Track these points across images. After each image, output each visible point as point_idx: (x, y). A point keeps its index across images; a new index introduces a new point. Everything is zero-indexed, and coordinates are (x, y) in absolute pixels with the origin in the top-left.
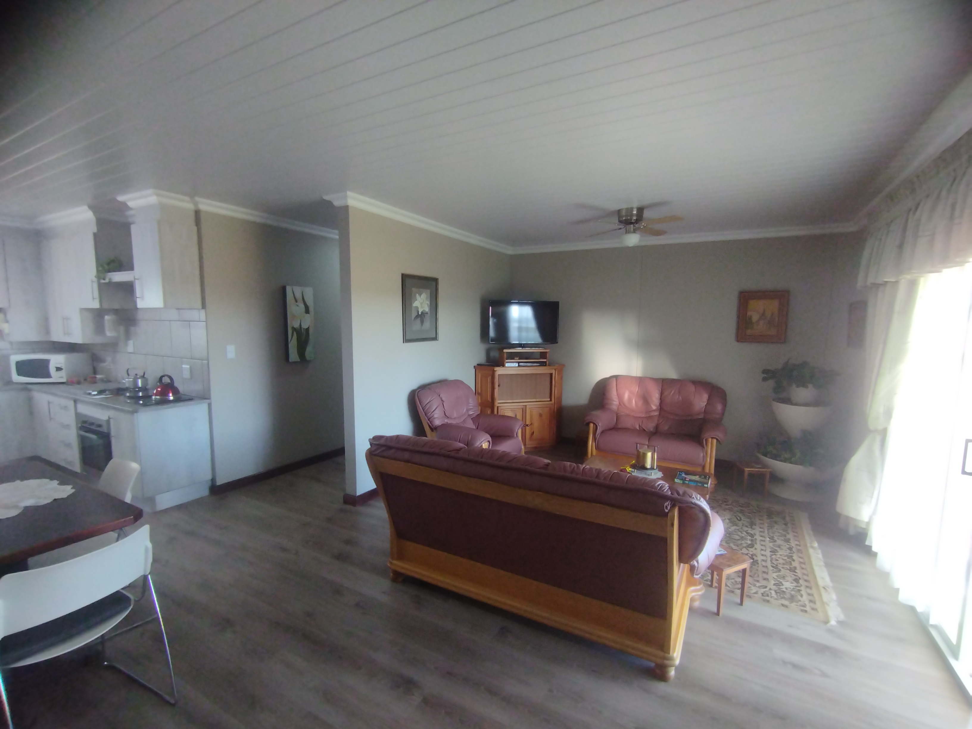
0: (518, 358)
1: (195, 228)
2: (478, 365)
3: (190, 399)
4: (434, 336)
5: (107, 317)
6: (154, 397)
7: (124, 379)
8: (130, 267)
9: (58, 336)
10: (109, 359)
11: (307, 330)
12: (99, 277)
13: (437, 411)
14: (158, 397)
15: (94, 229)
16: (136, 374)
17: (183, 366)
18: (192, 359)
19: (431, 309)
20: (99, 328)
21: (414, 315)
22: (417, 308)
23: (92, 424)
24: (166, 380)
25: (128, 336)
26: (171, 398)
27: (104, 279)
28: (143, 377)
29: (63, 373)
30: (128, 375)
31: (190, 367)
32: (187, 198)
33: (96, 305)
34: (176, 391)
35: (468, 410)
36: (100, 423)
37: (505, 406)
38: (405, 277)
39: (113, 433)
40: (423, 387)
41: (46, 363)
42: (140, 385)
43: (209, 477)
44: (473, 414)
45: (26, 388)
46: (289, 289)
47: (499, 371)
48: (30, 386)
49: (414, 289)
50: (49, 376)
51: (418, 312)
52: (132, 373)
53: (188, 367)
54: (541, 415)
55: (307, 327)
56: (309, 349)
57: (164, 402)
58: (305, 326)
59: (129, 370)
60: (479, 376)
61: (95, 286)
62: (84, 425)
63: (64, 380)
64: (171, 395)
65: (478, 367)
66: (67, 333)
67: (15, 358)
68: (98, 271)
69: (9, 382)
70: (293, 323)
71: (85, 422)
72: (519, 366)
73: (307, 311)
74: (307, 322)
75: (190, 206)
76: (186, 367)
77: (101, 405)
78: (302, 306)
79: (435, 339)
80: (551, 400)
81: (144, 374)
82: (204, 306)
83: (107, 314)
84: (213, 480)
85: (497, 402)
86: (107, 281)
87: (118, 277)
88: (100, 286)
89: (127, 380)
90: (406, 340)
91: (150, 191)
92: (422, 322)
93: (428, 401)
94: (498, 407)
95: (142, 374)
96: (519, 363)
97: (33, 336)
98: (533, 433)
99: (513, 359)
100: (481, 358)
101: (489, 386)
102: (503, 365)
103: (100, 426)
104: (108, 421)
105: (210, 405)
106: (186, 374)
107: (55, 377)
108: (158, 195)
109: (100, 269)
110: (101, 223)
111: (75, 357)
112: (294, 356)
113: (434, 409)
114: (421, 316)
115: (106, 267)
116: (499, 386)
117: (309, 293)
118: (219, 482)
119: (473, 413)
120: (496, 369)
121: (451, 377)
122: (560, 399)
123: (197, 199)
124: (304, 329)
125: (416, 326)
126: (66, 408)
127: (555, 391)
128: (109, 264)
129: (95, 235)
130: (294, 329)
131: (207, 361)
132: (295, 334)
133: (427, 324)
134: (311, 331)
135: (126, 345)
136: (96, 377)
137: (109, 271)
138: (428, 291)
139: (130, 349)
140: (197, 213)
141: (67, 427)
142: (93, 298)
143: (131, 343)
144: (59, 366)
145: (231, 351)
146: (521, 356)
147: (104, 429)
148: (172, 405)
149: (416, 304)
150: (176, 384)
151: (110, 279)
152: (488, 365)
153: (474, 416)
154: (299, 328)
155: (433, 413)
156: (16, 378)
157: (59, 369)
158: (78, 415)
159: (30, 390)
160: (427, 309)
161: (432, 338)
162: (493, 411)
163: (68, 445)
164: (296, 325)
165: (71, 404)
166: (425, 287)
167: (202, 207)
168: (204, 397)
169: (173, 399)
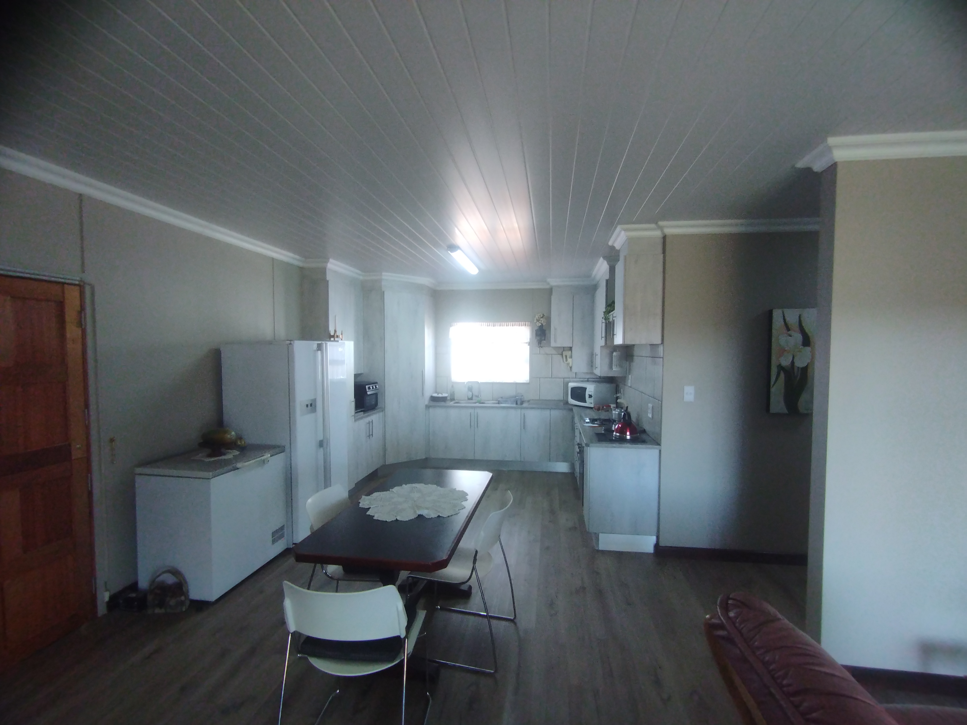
1: (662, 254)
5: (614, 354)
6: (614, 433)
11: (805, 369)
12: (606, 318)
14: (618, 434)
15: (607, 276)
18: (653, 398)
26: (628, 437)
29: (592, 400)
31: (652, 406)
32: (653, 226)
33: (603, 343)
34: (632, 430)
41: (584, 389)
45: (573, 408)
46: (777, 315)
48: (575, 407)
50: (585, 401)
55: (803, 366)
57: (622, 440)
58: (800, 364)
61: (604, 325)
63: (592, 406)
64: (628, 433)
67: (572, 385)
68: (604, 313)
70: (781, 359)
73: (807, 344)
74: (805, 359)
75: (658, 234)
76: (650, 405)
78: (799, 337)
82: (663, 341)
83: (615, 351)
84: (658, 539)
86: (607, 322)
88: (606, 326)
97: (584, 370)
105: (660, 452)
106: (650, 415)
107: (589, 402)
108: (625, 230)
112: (778, 405)
115: (609, 307)
117: (811, 316)
118: (663, 543)
123: (662, 223)
124: (798, 368)
129: (607, 281)
130: (780, 368)
131: (660, 402)
132: (782, 375)
134: (810, 372)
135: (628, 379)
139: (629, 382)
140: (664, 238)
142: (602, 337)
144: (590, 393)
145: (689, 393)
148: (628, 444)
154: (790, 367)
156: (570, 401)
157: (590, 396)
159: (574, 410)
164: (785, 362)
167: (669, 231)
168: (656, 442)
169: (630, 439)
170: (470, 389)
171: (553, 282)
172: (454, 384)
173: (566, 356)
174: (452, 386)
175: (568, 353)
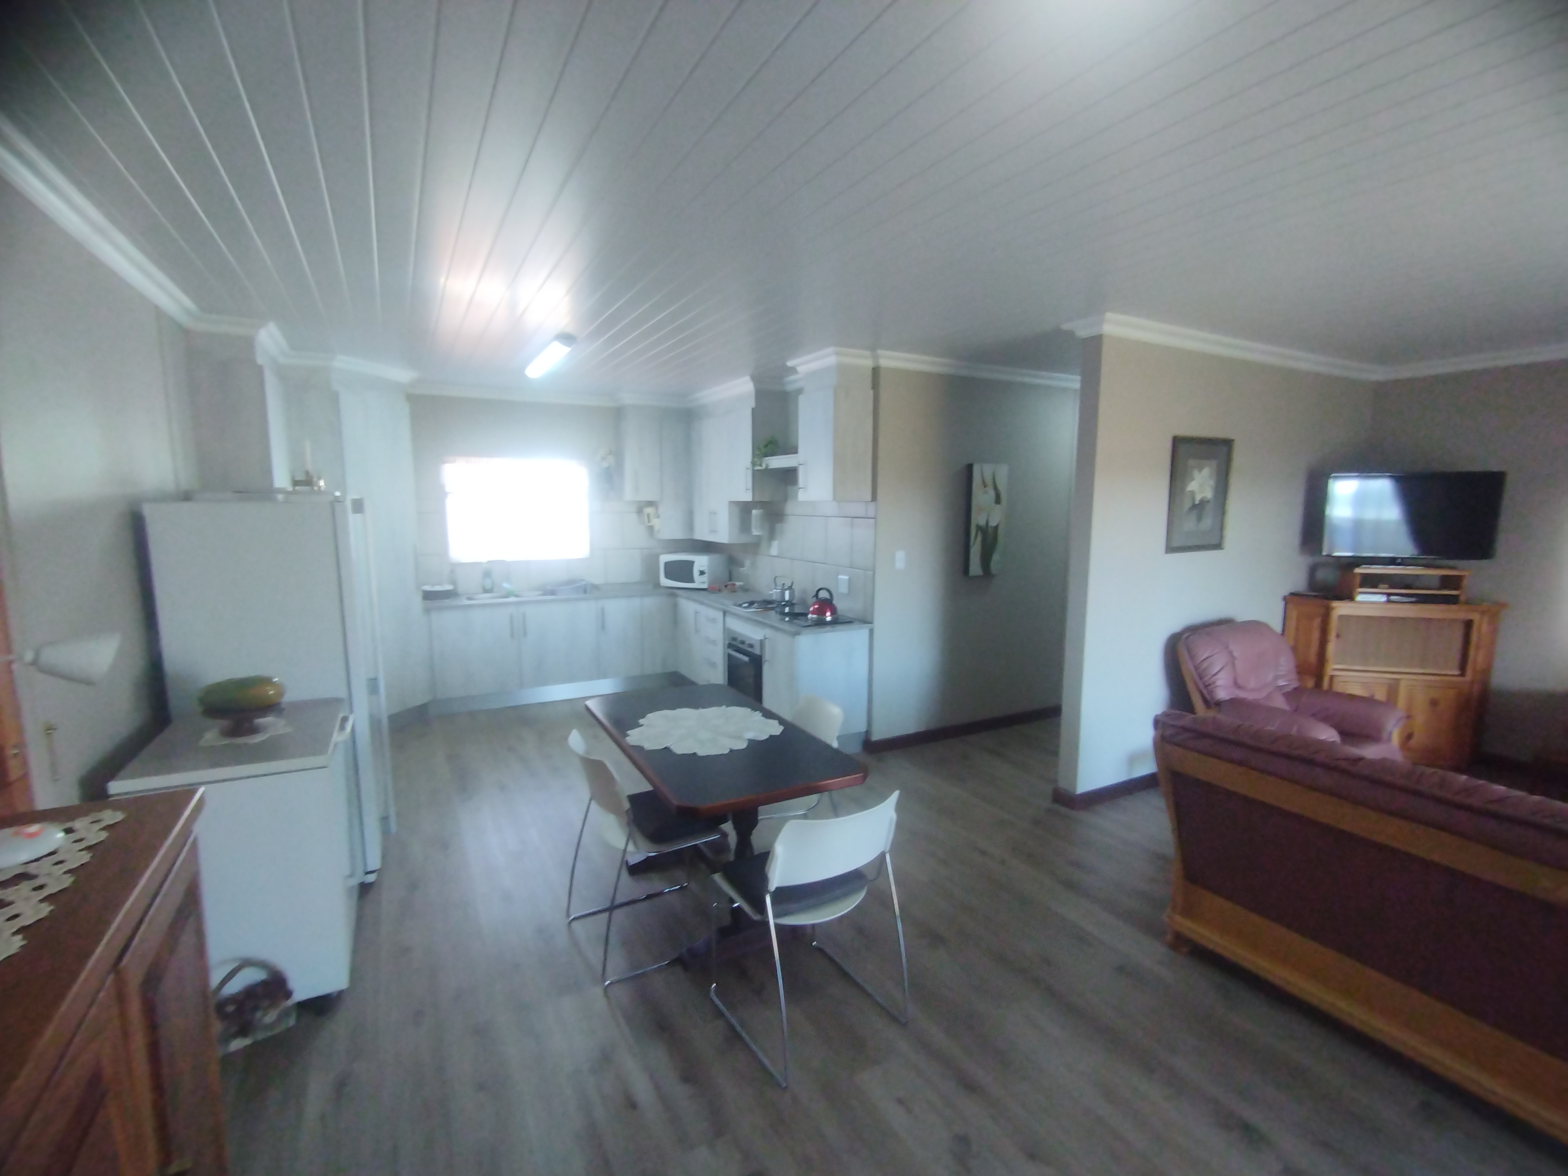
0: (1386, 586)
1: (871, 392)
2: (1292, 594)
3: (849, 622)
4: (1215, 541)
5: (754, 512)
6: (810, 616)
7: (771, 590)
8: (794, 450)
9: (702, 534)
10: (748, 563)
11: (996, 528)
12: (754, 464)
13: (1222, 675)
14: (815, 616)
15: (752, 403)
16: (784, 584)
17: (840, 577)
18: (851, 568)
19: (1216, 496)
20: (745, 524)
21: (1187, 504)
22: (1193, 493)
23: (743, 642)
24: (823, 594)
25: (772, 535)
26: (829, 619)
27: (761, 465)
28: (790, 588)
29: (705, 578)
30: (776, 585)
31: (849, 578)
32: (867, 353)
33: (748, 497)
34: (834, 611)
35: (1276, 678)
36: (752, 642)
37: (1349, 676)
38: (1177, 442)
39: (767, 656)
40: (1194, 630)
41: (691, 564)
42: (787, 598)
43: (862, 728)
44: (1284, 685)
45: (672, 592)
47: (1341, 608)
48: (675, 591)
49: (1191, 462)
50: (692, 580)
51: (1194, 499)
52: (780, 582)
53: (847, 577)
54: (1434, 703)
55: (995, 525)
56: (996, 557)
57: (820, 623)
58: (993, 523)
59: (777, 578)
60: (1294, 614)
61: (750, 473)
62: (734, 643)
63: (705, 586)
64: (828, 614)
65: (1292, 599)
66: (713, 531)
67: (665, 558)
68: (754, 455)
69: (657, 585)
70: (978, 519)
71: (734, 639)
72: (1389, 601)
73: (998, 500)
74: (996, 517)
75: (869, 363)
76: (844, 577)
77: (755, 621)
78: (992, 493)
79: (1218, 546)
80: (1463, 674)
81: (792, 583)
82: (874, 498)
83: (755, 508)
84: (868, 733)
85: (1333, 667)
86: (764, 467)
87: (777, 462)
88: (755, 474)
89: (775, 590)
90: (1171, 549)
91: (831, 350)
92: (1199, 518)
93: (1204, 657)
94: (1332, 677)
95: (790, 585)
96: (1389, 595)
97: (679, 535)
98: (1409, 737)
99: (1375, 587)
100: (1298, 581)
101: (1316, 635)
102: (1350, 598)
103: (751, 646)
104: (762, 643)
105: (871, 632)
106: (843, 589)
107: (700, 582)
108: (837, 354)
109: (757, 452)
110: (761, 395)
111: (717, 557)
112: (975, 568)
113: (1216, 671)
114: (1199, 508)
115: (763, 450)
116: (1338, 636)
117: (1002, 473)
118: (876, 736)
119: (1285, 683)
120: (1335, 604)
121: (1242, 614)
122: (1487, 671)
123: (881, 352)
124: (992, 527)
125: (1189, 524)
126: (714, 621)
127: (1477, 657)
128: (766, 446)
129: (753, 410)
130: (979, 528)
131: (872, 572)
132: (979, 533)
133: (1208, 522)
134: (1001, 531)
135: (770, 546)
136: (734, 585)
137: (766, 455)
138: (1214, 463)
139: (774, 550)
140: (876, 371)
141: (714, 642)
142: (747, 490)
143: (775, 544)
144: (702, 569)
145: (900, 559)
146: (1392, 581)
147: (757, 651)
148: (828, 628)
149: (1192, 486)
150: (835, 602)
151: (767, 465)
152: (1315, 596)
153: (1289, 690)
154: (985, 525)
155: (1216, 677)
156: (665, 582)
157: (702, 573)
158: (726, 630)
159: (674, 595)
160: (1209, 494)
161: (1214, 545)
162: (1318, 684)
163: (713, 665)
164: (982, 522)
165: (721, 614)
166: (1208, 457)
167: (884, 363)
168: (865, 620)
169: (831, 621)
170: (487, 574)
171: (628, 398)
172: (455, 567)
173: (648, 515)
174: (452, 571)
175: (649, 510)
